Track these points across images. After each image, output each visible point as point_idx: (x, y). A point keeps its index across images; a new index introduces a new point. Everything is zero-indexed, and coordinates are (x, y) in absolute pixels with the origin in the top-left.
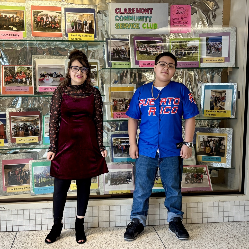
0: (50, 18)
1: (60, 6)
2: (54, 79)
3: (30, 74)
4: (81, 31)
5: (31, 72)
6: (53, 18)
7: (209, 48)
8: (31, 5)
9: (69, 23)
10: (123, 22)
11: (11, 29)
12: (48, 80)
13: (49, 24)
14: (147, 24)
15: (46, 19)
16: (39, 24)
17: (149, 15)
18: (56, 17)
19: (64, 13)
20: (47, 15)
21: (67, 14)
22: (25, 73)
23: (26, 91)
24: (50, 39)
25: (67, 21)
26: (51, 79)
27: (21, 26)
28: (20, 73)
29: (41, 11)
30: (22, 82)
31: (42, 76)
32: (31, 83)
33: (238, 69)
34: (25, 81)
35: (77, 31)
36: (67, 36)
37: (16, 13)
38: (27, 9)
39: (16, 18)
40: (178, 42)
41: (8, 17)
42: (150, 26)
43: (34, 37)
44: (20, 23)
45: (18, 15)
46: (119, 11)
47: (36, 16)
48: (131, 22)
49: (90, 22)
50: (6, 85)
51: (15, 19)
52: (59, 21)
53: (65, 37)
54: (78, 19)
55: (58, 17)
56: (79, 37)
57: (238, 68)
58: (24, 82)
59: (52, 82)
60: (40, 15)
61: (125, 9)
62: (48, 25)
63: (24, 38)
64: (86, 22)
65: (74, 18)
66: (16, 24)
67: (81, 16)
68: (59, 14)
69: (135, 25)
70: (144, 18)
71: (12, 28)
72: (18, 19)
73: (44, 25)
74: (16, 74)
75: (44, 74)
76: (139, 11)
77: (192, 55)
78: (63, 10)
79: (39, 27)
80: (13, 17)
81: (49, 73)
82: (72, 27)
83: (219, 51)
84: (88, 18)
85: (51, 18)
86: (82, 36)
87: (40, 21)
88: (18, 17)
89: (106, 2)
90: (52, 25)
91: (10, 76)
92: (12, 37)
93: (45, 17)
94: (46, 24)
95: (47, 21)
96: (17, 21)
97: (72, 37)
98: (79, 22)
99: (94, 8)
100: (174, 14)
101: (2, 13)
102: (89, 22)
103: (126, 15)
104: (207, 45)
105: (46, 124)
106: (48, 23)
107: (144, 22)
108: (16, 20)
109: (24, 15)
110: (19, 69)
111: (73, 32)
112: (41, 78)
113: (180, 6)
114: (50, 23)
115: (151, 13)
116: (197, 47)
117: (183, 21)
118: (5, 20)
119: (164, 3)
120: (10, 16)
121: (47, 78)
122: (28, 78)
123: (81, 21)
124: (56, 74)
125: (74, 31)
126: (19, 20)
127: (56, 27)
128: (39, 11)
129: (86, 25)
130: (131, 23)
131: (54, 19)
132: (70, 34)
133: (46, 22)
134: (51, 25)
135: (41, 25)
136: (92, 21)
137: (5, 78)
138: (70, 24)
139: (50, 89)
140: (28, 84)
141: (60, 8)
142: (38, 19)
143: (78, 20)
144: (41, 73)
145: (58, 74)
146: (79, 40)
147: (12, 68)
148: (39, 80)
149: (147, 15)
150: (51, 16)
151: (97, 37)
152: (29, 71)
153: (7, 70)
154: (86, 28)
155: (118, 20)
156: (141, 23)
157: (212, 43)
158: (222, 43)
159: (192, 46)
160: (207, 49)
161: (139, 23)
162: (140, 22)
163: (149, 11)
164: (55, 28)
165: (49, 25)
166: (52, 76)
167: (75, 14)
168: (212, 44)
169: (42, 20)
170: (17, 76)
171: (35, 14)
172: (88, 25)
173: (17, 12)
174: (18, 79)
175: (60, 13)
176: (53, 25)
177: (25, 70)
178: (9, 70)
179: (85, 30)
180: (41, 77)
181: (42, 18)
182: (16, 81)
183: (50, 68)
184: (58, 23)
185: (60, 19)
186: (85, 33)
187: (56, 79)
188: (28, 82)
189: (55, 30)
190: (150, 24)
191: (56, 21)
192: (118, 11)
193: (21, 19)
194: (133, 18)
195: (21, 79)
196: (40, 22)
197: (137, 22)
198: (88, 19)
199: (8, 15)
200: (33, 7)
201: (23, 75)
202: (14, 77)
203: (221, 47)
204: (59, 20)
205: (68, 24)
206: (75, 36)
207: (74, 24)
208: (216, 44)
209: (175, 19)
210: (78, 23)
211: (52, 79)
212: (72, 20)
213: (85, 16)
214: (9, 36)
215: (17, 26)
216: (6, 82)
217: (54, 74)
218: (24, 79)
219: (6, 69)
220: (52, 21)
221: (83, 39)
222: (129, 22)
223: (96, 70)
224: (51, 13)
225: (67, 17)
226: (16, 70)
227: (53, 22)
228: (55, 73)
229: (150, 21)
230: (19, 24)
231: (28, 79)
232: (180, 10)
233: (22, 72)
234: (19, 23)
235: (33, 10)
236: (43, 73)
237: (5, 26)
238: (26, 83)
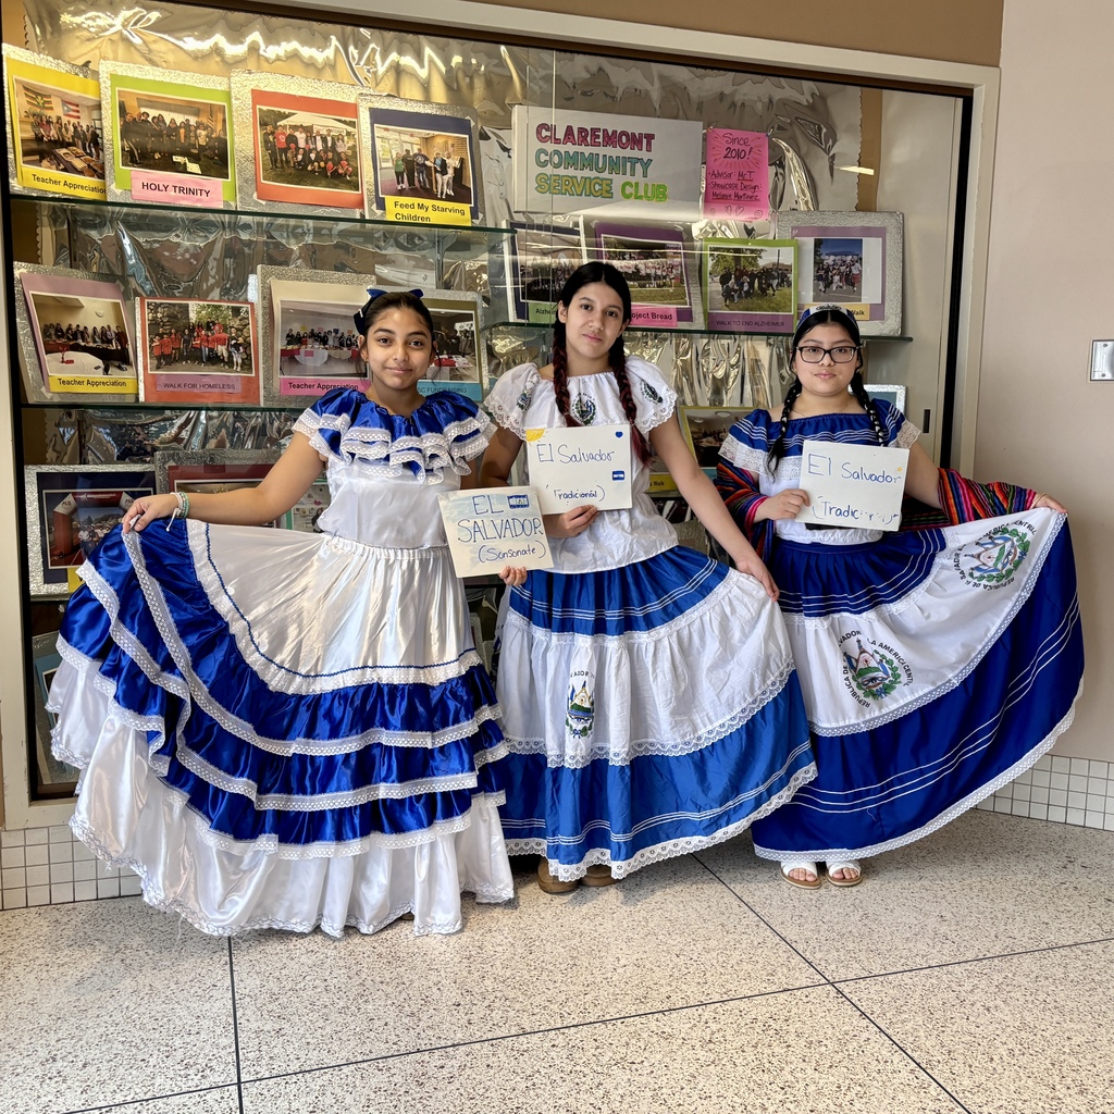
0: (318, 138)
1: (352, 101)
2: (333, 352)
3: (241, 331)
4: (428, 192)
5: (245, 325)
6: (329, 139)
7: (822, 272)
8: (252, 87)
9: (387, 161)
10: (561, 171)
11: (181, 169)
12: (310, 354)
13: (315, 160)
14: (637, 184)
15: (307, 143)
16: (281, 156)
17: (643, 155)
18: (340, 138)
19: (369, 126)
20: (308, 130)
21: (379, 130)
22: (225, 328)
23: (231, 391)
24: (320, 212)
25: (379, 154)
26: (322, 353)
27: (215, 160)
28: (209, 328)
29: (287, 111)
30: (214, 359)
31: (293, 339)
32: (247, 364)
33: (910, 344)
34: (225, 355)
35: (414, 192)
36: (381, 205)
37: (197, 113)
38: (237, 102)
39: (199, 131)
40: (728, 250)
41: (168, 124)
42: (646, 192)
43: (264, 203)
44: (212, 148)
45: (204, 120)
46: (548, 134)
47: (269, 128)
48: (587, 173)
49: (457, 162)
50: (158, 368)
51: (192, 134)
52: (350, 153)
53: (375, 209)
54: (416, 151)
55: (346, 138)
56: (421, 213)
57: (911, 339)
58: (223, 361)
59: (326, 363)
60: (284, 127)
61: (569, 130)
62: (312, 162)
63: (226, 203)
64: (443, 161)
65: (402, 146)
66: (196, 152)
67: (427, 140)
68: (350, 129)
69: (600, 185)
70: (628, 164)
71: (185, 164)
72: (204, 133)
73: (299, 163)
74: (192, 330)
75: (298, 334)
76: (611, 139)
77: (772, 292)
78: (364, 118)
79: (282, 167)
80: (187, 125)
81: (316, 331)
82: (399, 175)
83: (853, 285)
84: (451, 150)
85: (324, 140)
86: (430, 208)
87: (285, 146)
88: (205, 128)
89: (506, 102)
90: (326, 164)
91: (173, 336)
92: (183, 199)
93: (304, 135)
94: (307, 160)
95: (311, 151)
96: (202, 142)
97: (399, 210)
98: (420, 160)
99: (468, 118)
100: (717, 157)
101: (146, 107)
102: (453, 163)
103: (571, 148)
104: (818, 263)
105: (298, 510)
106: (313, 156)
107: (628, 177)
108: (196, 137)
109: (224, 121)
110: (204, 312)
111: (401, 193)
112: (290, 347)
113: (737, 133)
114: (318, 159)
115: (649, 150)
116: (788, 269)
117: (745, 183)
118: (159, 135)
119: (687, 119)
120: (173, 121)
121: (309, 349)
122: (237, 346)
123: (428, 160)
124: (339, 335)
125: (403, 189)
126: (207, 136)
127: (340, 171)
128: (282, 110)
129: (444, 171)
130: (586, 178)
131: (334, 144)
132: (390, 200)
133: (307, 153)
134: (322, 164)
135: (288, 162)
136: (462, 161)
137: (154, 344)
138: (390, 164)
139: (319, 386)
140: (239, 369)
141: (352, 109)
142: (278, 140)
143: (415, 155)
144: (291, 330)
145: (346, 335)
146: (420, 221)
147: (177, 308)
148: (284, 352)
149: (635, 153)
150: (324, 132)
151: (481, 216)
152: (238, 322)
153: (159, 315)
154: (443, 182)
155: (544, 164)
156: (618, 180)
157: (832, 257)
158: (861, 259)
159: (774, 264)
160: (818, 278)
161: (611, 180)
162: (613, 176)
163: (645, 141)
164: (336, 175)
165: (316, 164)
166: (323, 341)
167: (405, 133)
168: (831, 263)
169: (292, 145)
170: (198, 336)
171: (268, 122)
172: (451, 172)
173: (201, 107)
174: (201, 349)
175: (352, 124)
176: (330, 163)
177: (225, 318)
178: (167, 316)
179: (442, 190)
180: (288, 344)
181: (292, 139)
182: (195, 356)
183: (321, 314)
184: (347, 160)
185: (354, 146)
186: (441, 199)
187: (338, 351)
188: (237, 358)
189: (336, 182)
190: (646, 185)
191: (339, 150)
192: (545, 133)
193: (214, 136)
194: (591, 162)
195: (211, 350)
196: (285, 150)
197: (605, 175)
198: (449, 154)
199: (168, 117)
200: (259, 96)
201: (217, 335)
202: (187, 342)
203: (861, 271)
204: (349, 148)
205: (384, 165)
206: (406, 206)
207: (402, 167)
208: (844, 262)
209: (720, 175)
210: (418, 164)
211: (326, 353)
212: (396, 151)
213: (439, 141)
214: (173, 193)
215: (203, 159)
216: (159, 358)
217: (333, 334)
218: (222, 350)
219: (156, 312)
220: (326, 149)
221: (436, 218)
222: (579, 174)
223: (474, 328)
224: (322, 123)
225: (378, 141)
226: (193, 317)
227: (330, 155)
228: (336, 331)
229: (645, 175)
230: (208, 153)
231: (238, 350)
232: (736, 146)
233: (214, 324)
234: (210, 148)
235: (258, 107)
236: (296, 328)
237: (157, 156)
238: (230, 363)
